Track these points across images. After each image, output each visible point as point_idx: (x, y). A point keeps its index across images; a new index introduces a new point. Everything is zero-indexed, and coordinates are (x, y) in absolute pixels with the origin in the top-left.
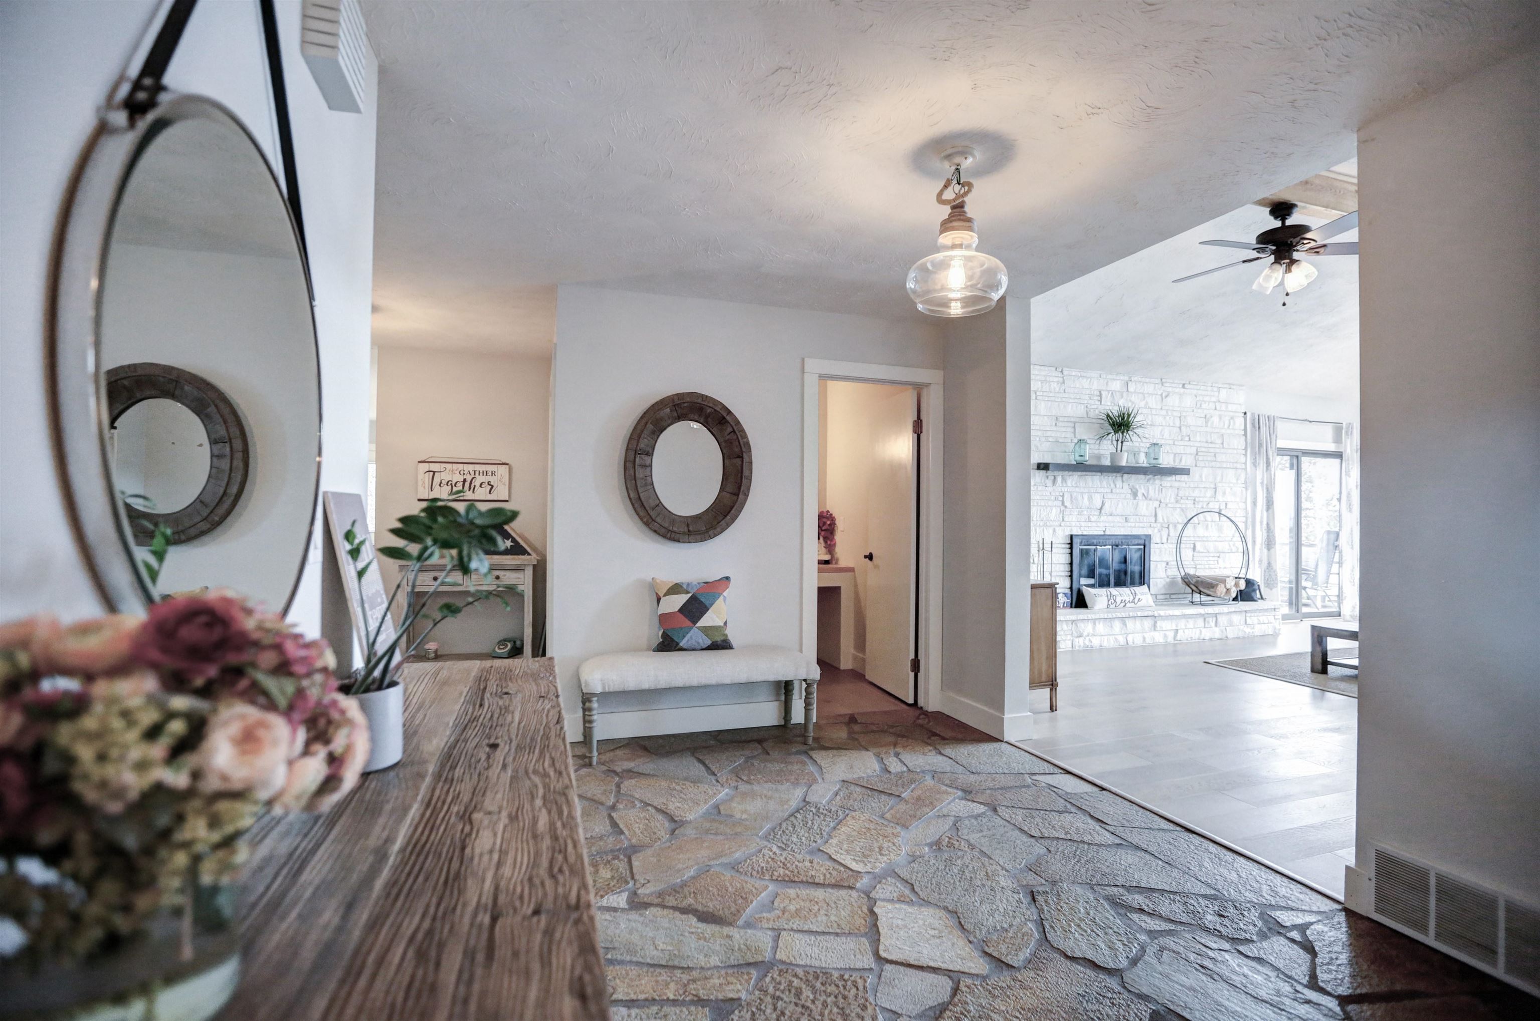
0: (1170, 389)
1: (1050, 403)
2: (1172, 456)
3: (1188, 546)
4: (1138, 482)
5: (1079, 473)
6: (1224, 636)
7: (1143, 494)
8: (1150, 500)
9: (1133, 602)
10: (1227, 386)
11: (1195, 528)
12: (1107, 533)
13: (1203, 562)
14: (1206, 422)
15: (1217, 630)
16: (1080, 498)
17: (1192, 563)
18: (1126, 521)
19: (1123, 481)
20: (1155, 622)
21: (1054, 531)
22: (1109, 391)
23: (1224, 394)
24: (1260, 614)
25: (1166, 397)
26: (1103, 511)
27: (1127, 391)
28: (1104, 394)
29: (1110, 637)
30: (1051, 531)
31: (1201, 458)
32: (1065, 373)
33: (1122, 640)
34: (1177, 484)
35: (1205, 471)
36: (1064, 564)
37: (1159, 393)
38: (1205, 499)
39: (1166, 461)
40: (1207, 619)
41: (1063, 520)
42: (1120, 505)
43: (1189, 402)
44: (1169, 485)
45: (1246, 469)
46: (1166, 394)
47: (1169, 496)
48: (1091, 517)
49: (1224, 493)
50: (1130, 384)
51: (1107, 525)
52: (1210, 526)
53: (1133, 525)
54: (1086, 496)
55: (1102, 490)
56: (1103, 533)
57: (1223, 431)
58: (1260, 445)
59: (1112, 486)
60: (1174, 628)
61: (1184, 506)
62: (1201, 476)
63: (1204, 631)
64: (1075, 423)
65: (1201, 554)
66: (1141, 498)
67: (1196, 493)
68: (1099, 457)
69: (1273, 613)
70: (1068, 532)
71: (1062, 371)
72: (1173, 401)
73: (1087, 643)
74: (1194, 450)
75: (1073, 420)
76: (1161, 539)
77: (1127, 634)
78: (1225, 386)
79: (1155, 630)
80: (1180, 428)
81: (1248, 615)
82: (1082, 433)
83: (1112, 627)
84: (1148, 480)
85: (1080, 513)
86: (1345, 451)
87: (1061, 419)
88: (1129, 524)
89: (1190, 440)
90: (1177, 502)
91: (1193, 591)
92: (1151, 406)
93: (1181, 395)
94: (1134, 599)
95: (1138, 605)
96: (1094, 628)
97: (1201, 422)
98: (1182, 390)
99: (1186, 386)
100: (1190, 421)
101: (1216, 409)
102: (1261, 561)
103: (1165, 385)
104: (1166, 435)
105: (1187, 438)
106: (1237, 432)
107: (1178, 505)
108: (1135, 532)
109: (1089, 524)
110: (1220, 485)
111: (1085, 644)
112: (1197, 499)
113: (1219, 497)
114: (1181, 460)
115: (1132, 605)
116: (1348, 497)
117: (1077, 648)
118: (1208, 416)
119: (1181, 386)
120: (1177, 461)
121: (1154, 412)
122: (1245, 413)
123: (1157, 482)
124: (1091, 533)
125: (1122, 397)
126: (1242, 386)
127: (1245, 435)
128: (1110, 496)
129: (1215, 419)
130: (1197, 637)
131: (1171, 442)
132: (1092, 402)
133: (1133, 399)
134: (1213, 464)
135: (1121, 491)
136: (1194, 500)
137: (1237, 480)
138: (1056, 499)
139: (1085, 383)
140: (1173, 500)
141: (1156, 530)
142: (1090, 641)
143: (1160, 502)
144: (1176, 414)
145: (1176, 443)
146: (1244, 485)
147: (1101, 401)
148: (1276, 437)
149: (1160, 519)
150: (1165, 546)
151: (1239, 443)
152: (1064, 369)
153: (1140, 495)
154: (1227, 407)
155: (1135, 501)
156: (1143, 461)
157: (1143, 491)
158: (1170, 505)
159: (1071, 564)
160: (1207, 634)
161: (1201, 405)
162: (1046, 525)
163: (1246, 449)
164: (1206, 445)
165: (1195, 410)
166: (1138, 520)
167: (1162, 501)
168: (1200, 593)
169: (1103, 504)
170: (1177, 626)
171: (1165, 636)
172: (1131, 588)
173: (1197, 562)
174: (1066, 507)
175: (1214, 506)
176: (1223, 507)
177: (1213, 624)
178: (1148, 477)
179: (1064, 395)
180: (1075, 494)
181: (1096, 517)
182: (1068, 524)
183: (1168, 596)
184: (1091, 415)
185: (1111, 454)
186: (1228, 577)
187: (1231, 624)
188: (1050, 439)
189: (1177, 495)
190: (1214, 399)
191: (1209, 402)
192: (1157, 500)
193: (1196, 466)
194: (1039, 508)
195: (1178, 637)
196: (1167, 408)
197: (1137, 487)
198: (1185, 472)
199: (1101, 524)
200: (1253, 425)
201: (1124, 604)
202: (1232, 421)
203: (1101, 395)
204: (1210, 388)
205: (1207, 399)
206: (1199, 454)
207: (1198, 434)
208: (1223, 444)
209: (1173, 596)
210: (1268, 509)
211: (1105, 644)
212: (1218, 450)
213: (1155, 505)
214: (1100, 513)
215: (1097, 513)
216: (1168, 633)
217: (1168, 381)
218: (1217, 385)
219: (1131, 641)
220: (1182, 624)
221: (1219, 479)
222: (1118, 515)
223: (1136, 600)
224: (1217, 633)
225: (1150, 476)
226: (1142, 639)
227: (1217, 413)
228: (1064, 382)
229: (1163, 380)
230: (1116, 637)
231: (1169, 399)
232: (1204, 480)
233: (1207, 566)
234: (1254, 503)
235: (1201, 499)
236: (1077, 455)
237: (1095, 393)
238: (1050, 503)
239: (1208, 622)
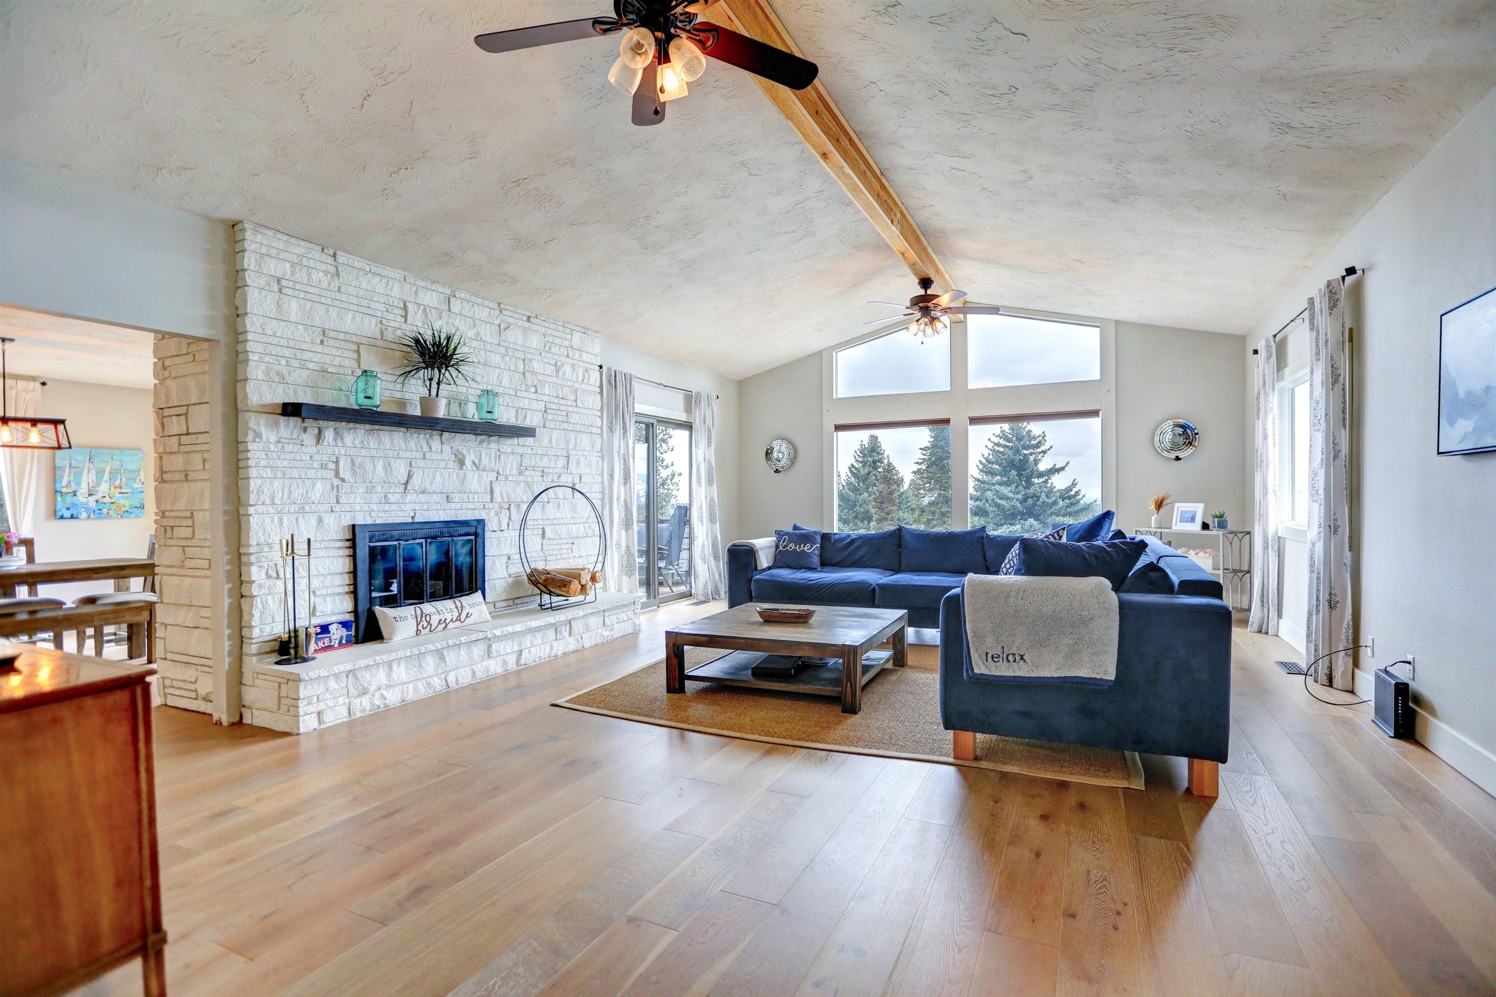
0: (511, 320)
1: (309, 304)
2: (513, 411)
3: (535, 532)
4: (467, 444)
5: (368, 427)
6: (580, 647)
7: (474, 463)
8: (484, 470)
9: (458, 619)
10: (582, 330)
11: (543, 508)
12: (417, 520)
13: (554, 552)
14: (557, 371)
15: (571, 640)
16: (369, 466)
17: (541, 554)
18: (448, 502)
19: (442, 443)
20: (490, 646)
21: (320, 520)
22: (419, 305)
23: (577, 338)
24: (620, 611)
25: (505, 329)
26: (409, 487)
27: (449, 310)
28: (410, 307)
29: (419, 684)
30: (313, 521)
31: (550, 417)
32: (340, 259)
33: (438, 683)
34: (520, 450)
35: (555, 434)
36: (341, 574)
37: (497, 322)
38: (555, 471)
39: (505, 416)
40: (559, 629)
41: (338, 502)
42: (438, 477)
43: (535, 341)
44: (509, 450)
45: (601, 435)
46: (506, 325)
47: (510, 465)
48: (390, 496)
49: (578, 463)
50: (453, 300)
51: (417, 508)
52: (562, 504)
53: (458, 506)
54: (380, 465)
55: (408, 454)
56: (411, 521)
57: (577, 385)
58: (617, 406)
59: (425, 448)
60: (516, 648)
61: (529, 480)
62: (550, 440)
63: (555, 645)
64: (359, 345)
65: (552, 542)
66: (469, 468)
67: (545, 462)
68: (402, 403)
69: (632, 607)
70: (347, 521)
71: (334, 256)
72: (514, 336)
73: (377, 701)
74: (542, 406)
75: (354, 339)
76: (500, 525)
77: (447, 673)
78: (579, 329)
79: (489, 657)
80: (524, 374)
81: (606, 614)
82: (369, 361)
83: (420, 666)
84: (481, 442)
85: (370, 490)
86: (695, 420)
87: (332, 334)
88: (453, 505)
89: (536, 392)
90: (520, 473)
91: (541, 591)
92: (484, 339)
93: (525, 330)
94: (460, 615)
95: (464, 624)
96: (389, 676)
97: (550, 370)
98: (527, 324)
99: (532, 319)
100: (537, 366)
101: (568, 356)
102: (619, 545)
103: (504, 312)
104: (505, 382)
105: (533, 389)
106: (592, 388)
107: (522, 478)
108: (462, 516)
109: (387, 507)
110: (574, 452)
111: (373, 704)
112: (546, 471)
113: (572, 467)
114: (525, 418)
115: (458, 624)
116: (697, 470)
117: (358, 715)
118: (559, 364)
119: (525, 318)
120: (520, 418)
121: (488, 347)
122: (601, 367)
123: (494, 445)
124: (390, 521)
125: (441, 318)
126: (597, 332)
127: (601, 393)
128: (421, 463)
129: (567, 369)
130: (547, 655)
131: (511, 392)
132: (391, 317)
133: (457, 322)
134: (565, 426)
135: (439, 457)
136: (543, 472)
137: (593, 447)
138: (323, 466)
139: (380, 286)
140: (515, 471)
141: (492, 513)
142: (383, 697)
143: (498, 473)
144: (518, 355)
145: (519, 393)
146: (600, 454)
147: (405, 317)
148: (634, 399)
149: (497, 497)
150: (505, 533)
151: (593, 402)
152: (339, 253)
153: (468, 463)
154: (581, 356)
155: (461, 472)
156: (472, 414)
157: (473, 457)
158: (510, 478)
159: (354, 573)
160: (559, 648)
161: (550, 348)
162: (302, 511)
163: (602, 410)
164: (556, 401)
165: (543, 355)
166: (466, 500)
167: (501, 472)
168: (551, 593)
169: (410, 476)
170: (520, 645)
171: (505, 662)
172: (456, 600)
173: (547, 553)
174: (343, 480)
175: (566, 479)
176: (577, 480)
177: (566, 634)
178: (480, 438)
179: (338, 296)
180: (360, 459)
181: (398, 496)
182: (347, 507)
183: (511, 603)
184: (389, 335)
185: (422, 400)
186: (583, 569)
187: (587, 628)
188: (310, 366)
189: (521, 465)
190: (566, 343)
191: (560, 346)
192: (493, 471)
193: (544, 427)
194: (287, 482)
195: (523, 661)
196: (506, 344)
197: (464, 451)
198: (527, 432)
199: (408, 507)
200: (609, 381)
201: (444, 625)
202: (586, 373)
203: (405, 308)
204: (561, 328)
205: (556, 341)
206: (548, 411)
207: (547, 385)
208: (576, 401)
209: (517, 601)
210: (625, 483)
211: (411, 696)
212: (571, 409)
213: (490, 479)
214: (405, 489)
215: (401, 489)
216: (507, 658)
217: (508, 308)
218: (569, 326)
219: (454, 680)
220: (527, 641)
221: (571, 446)
222: (434, 493)
223: (463, 617)
224: (570, 644)
225: (484, 437)
226: (470, 675)
227: (569, 360)
228: (338, 274)
229: (502, 306)
230: (429, 680)
231: (509, 332)
232: (554, 445)
233: (559, 557)
234: (611, 476)
235: (551, 471)
236: (361, 396)
237: (396, 303)
238: (311, 473)
239: (561, 632)
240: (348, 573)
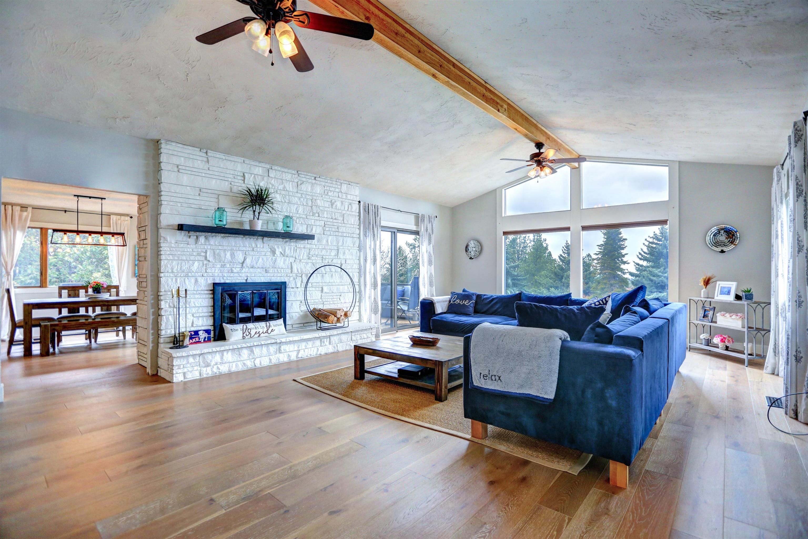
0: (304, 179)
1: (193, 177)
2: (305, 227)
3: (317, 289)
4: (278, 244)
5: (223, 235)
6: (336, 350)
7: (281, 253)
8: (287, 257)
9: (267, 332)
10: (347, 183)
11: (323, 276)
12: (248, 281)
13: (329, 300)
14: (332, 205)
15: (330, 347)
16: (222, 254)
17: (321, 300)
18: (266, 273)
19: (263, 243)
20: (280, 347)
21: (196, 281)
22: (251, 174)
23: (344, 187)
24: (362, 333)
25: (301, 184)
26: (244, 265)
27: (268, 176)
28: (246, 174)
29: (239, 363)
30: (193, 280)
31: (327, 229)
32: (209, 154)
33: (250, 364)
34: (309, 246)
35: (330, 238)
36: (207, 306)
37: (296, 181)
38: (330, 257)
39: (298, 229)
40: (322, 340)
41: (206, 272)
42: (260, 260)
43: (318, 189)
44: (302, 246)
45: (359, 238)
46: (302, 182)
47: (303, 254)
48: (234, 269)
49: (344, 253)
50: (270, 171)
51: (249, 275)
52: (334, 275)
53: (272, 275)
54: (228, 254)
55: (244, 249)
56: (245, 281)
57: (344, 212)
58: (369, 223)
59: (253, 245)
60: (296, 349)
61: (314, 261)
62: (327, 241)
63: (320, 348)
64: (219, 195)
65: (327, 294)
66: (279, 255)
67: (324, 252)
68: (241, 223)
69: (370, 331)
70: (210, 281)
71: (206, 153)
72: (306, 188)
73: (215, 370)
74: (322, 223)
75: (216, 192)
76: (296, 285)
77: (255, 359)
78: (345, 182)
79: (280, 353)
80: (312, 207)
81: (353, 334)
82: (224, 203)
83: (240, 355)
84: (287, 242)
85: (223, 266)
86: (421, 230)
87: (204, 190)
88: (269, 274)
89: (319, 216)
90: (309, 259)
91: (317, 320)
92: (288, 189)
93: (312, 184)
94: (268, 330)
95: (270, 335)
96: (222, 358)
97: (327, 204)
98: (314, 181)
99: (317, 178)
100: (319, 202)
101: (339, 197)
102: (370, 297)
103: (300, 175)
104: (301, 210)
105: (317, 215)
106: (354, 213)
107: (310, 261)
108: (274, 280)
109: (232, 275)
110: (342, 247)
111: (213, 371)
112: (324, 257)
113: (341, 255)
114: (312, 230)
115: (266, 334)
116: (422, 257)
117: (205, 376)
118: (333, 201)
119: (313, 178)
120: (309, 230)
121: (291, 194)
122: (359, 202)
123: (292, 244)
124: (234, 281)
125: (263, 180)
126: (357, 184)
127: (359, 216)
128: (251, 253)
129: (338, 204)
130: (315, 354)
131: (304, 216)
132: (236, 181)
133: (273, 182)
134: (337, 233)
135: (261, 250)
136: (322, 258)
137: (354, 245)
138: (199, 255)
139: (230, 165)
140: (305, 257)
141: (292, 279)
142: (218, 368)
143: (296, 258)
144: (308, 197)
145: (308, 217)
146: (358, 249)
147: (244, 181)
148: (380, 219)
149: (295, 270)
150: (299, 289)
151: (354, 220)
152: (209, 151)
153: (278, 253)
154: (347, 196)
155: (274, 257)
156: (280, 228)
157: (281, 250)
158: (303, 261)
159: (214, 306)
160: (323, 351)
161: (328, 193)
162: (187, 276)
163: (359, 225)
164: (331, 220)
165: (323, 196)
166: (276, 271)
167: (297, 258)
168: (321, 321)
169: (245, 259)
170: (298, 347)
171: (289, 356)
172: (268, 323)
173: (324, 300)
174: (209, 261)
175: (337, 262)
176: (343, 262)
177: (327, 343)
178: (285, 240)
179: (208, 172)
180: (218, 251)
181: (238, 269)
182: (211, 274)
183: (302, 325)
184: (235, 189)
185: (250, 220)
186: (340, 310)
187: (341, 341)
188: (193, 206)
189: (309, 254)
190: (337, 190)
191: (334, 192)
192: (292, 257)
193: (324, 234)
194: (180, 262)
195: (300, 356)
196: (301, 192)
197: (276, 247)
198: (311, 237)
199: (243, 275)
200: (365, 209)
201: (258, 335)
202: (350, 206)
203: (244, 176)
204: (334, 182)
205: (331, 189)
206: (326, 226)
207: (325, 213)
208: (343, 220)
209: (305, 325)
210: (374, 264)
211: (234, 369)
212: (340, 225)
213: (290, 261)
214: (242, 266)
215: (240, 266)
216: (290, 354)
217: (303, 173)
218: (340, 181)
219: (259, 363)
220: (303, 345)
221: (340, 244)
222: (258, 268)
223: (269, 331)
224: (330, 349)
225: (288, 240)
226: (268, 361)
227: (339, 199)
228: (208, 162)
229: (299, 172)
230: (244, 362)
231: (303, 186)
232: (329, 244)
233: (332, 302)
234: (366, 260)
235: (327, 257)
236: (217, 220)
237: (239, 174)
238: (192, 258)
239: (324, 342)
240: (211, 306)
